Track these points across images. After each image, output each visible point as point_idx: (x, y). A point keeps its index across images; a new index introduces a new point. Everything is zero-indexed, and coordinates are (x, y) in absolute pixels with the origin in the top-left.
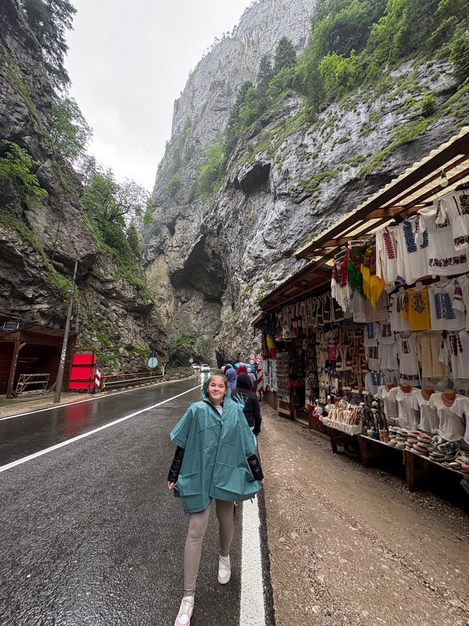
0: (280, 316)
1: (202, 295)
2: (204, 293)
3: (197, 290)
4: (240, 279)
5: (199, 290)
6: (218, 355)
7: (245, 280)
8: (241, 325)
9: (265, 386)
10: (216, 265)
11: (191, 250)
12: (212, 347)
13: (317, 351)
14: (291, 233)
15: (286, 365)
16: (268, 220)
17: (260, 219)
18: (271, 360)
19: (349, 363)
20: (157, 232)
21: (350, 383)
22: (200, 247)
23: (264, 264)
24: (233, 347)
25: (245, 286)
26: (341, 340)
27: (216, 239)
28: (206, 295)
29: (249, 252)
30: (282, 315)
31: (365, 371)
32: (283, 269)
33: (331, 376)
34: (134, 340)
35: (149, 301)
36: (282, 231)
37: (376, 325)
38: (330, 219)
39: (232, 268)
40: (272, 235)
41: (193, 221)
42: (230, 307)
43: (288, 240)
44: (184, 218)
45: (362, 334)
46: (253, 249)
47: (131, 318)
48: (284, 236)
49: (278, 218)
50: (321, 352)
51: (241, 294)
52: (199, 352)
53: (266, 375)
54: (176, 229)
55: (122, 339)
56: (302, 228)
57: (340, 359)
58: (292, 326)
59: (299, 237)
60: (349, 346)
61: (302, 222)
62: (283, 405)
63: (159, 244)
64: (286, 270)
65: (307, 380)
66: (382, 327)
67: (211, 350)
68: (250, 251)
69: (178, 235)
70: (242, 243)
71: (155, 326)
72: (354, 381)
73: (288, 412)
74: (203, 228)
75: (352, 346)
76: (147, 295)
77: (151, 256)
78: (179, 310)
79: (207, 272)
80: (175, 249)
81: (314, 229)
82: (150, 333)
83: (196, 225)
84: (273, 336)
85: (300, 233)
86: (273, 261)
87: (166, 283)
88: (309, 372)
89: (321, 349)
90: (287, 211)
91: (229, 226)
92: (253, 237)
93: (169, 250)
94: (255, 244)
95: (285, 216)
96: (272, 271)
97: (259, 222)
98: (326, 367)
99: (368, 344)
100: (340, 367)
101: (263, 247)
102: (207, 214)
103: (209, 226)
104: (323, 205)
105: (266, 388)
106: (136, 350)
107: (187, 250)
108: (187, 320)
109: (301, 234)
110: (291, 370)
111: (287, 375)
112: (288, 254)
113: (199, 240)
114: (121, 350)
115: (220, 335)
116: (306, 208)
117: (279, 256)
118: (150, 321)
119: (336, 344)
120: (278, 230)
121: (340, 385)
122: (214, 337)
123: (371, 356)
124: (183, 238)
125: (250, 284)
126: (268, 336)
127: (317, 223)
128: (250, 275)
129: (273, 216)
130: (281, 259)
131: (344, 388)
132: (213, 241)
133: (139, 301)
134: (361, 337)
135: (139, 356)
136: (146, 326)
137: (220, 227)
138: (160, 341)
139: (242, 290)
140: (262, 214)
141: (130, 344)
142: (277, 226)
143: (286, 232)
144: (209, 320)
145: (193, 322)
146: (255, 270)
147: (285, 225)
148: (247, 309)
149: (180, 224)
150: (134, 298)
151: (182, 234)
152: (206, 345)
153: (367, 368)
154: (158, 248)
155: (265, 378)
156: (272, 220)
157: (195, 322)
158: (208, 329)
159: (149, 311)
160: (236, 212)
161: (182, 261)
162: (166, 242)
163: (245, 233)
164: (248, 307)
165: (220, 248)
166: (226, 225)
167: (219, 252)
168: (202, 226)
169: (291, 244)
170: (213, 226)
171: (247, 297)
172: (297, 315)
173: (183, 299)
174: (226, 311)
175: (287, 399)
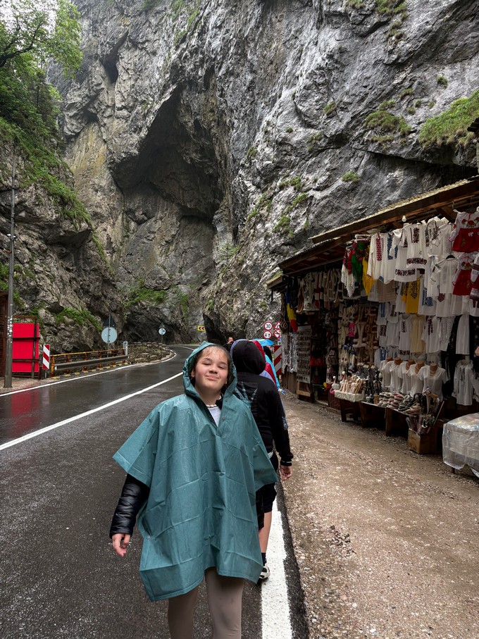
0: (302, 283)
1: (176, 209)
2: (178, 204)
3: (164, 198)
4: (248, 184)
5: (169, 198)
6: (208, 320)
7: (258, 186)
8: (249, 271)
9: (283, 368)
10: (202, 150)
11: (151, 118)
12: (197, 307)
13: (339, 327)
14: (346, 99)
15: (308, 341)
16: (306, 66)
17: (289, 62)
18: (291, 335)
19: (364, 339)
20: (82, 75)
21: (364, 360)
22: (170, 110)
23: (293, 158)
24: (235, 308)
25: (258, 197)
26: (360, 317)
27: (203, 96)
28: (183, 208)
29: (266, 132)
30: (305, 282)
31: (375, 347)
32: (328, 170)
33: (350, 353)
34: (62, 296)
35: (84, 224)
36: (329, 93)
37: (387, 305)
38: (418, 74)
39: (234, 161)
40: (312, 101)
41: (154, 53)
42: (230, 236)
43: (341, 114)
44: (135, 45)
45: (377, 312)
46: (274, 126)
47: (55, 256)
48: (333, 104)
49: (323, 65)
50: (343, 328)
51: (250, 212)
52: (173, 317)
53: (286, 353)
54: (120, 69)
55: (42, 293)
56: (367, 90)
57: (357, 336)
58: (314, 297)
59: (361, 108)
60: (365, 323)
61: (367, 78)
62: (303, 386)
63: (86, 101)
64: (334, 172)
65: (327, 357)
66: (391, 306)
67: (195, 313)
68: (269, 129)
69: (125, 83)
70: (253, 111)
71: (95, 270)
72: (367, 357)
73: (307, 394)
74: (176, 71)
75: (368, 323)
76: (79, 214)
77: (70, 127)
78: (133, 237)
79: (185, 162)
80: (119, 113)
81: (388, 94)
82: (87, 283)
83: (161, 63)
84: (294, 306)
85: (362, 99)
86: (310, 152)
87: (104, 183)
88: (330, 349)
89: (342, 325)
90: (342, 51)
91: (229, 73)
92: (275, 101)
93: (108, 113)
94: (277, 115)
95: (337, 62)
96: (309, 172)
97: (287, 70)
98: (346, 344)
99: (380, 322)
100: (356, 343)
101: (294, 122)
102: (183, 40)
103: (189, 67)
104: (408, 45)
105: (286, 369)
106: (68, 314)
107: (145, 116)
108: (148, 256)
109: (364, 103)
110: (313, 346)
111: (308, 352)
112: (339, 140)
113: (167, 97)
114: (42, 312)
115: (212, 287)
116: (377, 49)
117: (323, 143)
118: (87, 260)
119: (355, 320)
120: (323, 89)
121: (356, 361)
122: (200, 289)
123: (381, 334)
124: (136, 92)
125: (268, 193)
126: (288, 304)
127: (395, 82)
128: (268, 176)
129: (315, 59)
130: (324, 149)
131: (358, 364)
132: (196, 101)
133: (67, 225)
134: (375, 315)
135: (73, 324)
136: (79, 269)
137: (210, 72)
138: (105, 297)
139: (252, 206)
140: (293, 53)
141: (57, 303)
142: (321, 81)
143: (338, 96)
144: (190, 256)
145: (161, 260)
146: (278, 167)
147: (336, 81)
148: (261, 242)
149: (128, 58)
150: (57, 220)
151: (132, 82)
152: (186, 302)
153: (377, 344)
154: (85, 109)
155: (284, 357)
156: (312, 68)
157: (163, 260)
158: (189, 274)
159: (83, 243)
160: (242, 43)
161: (135, 138)
162: (101, 98)
163: (260, 90)
164: (262, 240)
165: (210, 117)
166: (223, 70)
167: (209, 125)
168: (174, 66)
169: (345, 122)
170: (196, 68)
171: (261, 219)
172: (320, 287)
173: (139, 214)
174: (223, 243)
175: (307, 380)
